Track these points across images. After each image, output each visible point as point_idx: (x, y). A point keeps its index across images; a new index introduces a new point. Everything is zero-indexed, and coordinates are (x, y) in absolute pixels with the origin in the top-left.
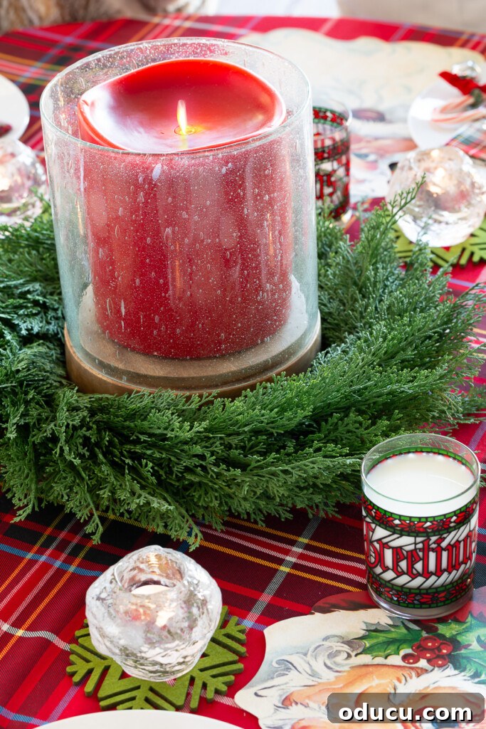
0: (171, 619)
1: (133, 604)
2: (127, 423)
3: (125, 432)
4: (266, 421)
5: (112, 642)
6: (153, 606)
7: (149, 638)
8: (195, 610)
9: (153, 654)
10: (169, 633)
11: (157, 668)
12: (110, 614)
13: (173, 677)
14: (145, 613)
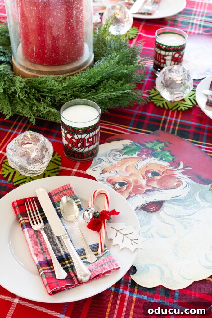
0: (36, 155)
1: (23, 150)
2: (39, 86)
3: (38, 89)
4: (85, 82)
5: (15, 164)
6: (29, 151)
7: (29, 162)
8: (44, 152)
9: (30, 167)
10: (35, 160)
11: (31, 172)
12: (15, 155)
13: (37, 175)
14: (27, 154)
